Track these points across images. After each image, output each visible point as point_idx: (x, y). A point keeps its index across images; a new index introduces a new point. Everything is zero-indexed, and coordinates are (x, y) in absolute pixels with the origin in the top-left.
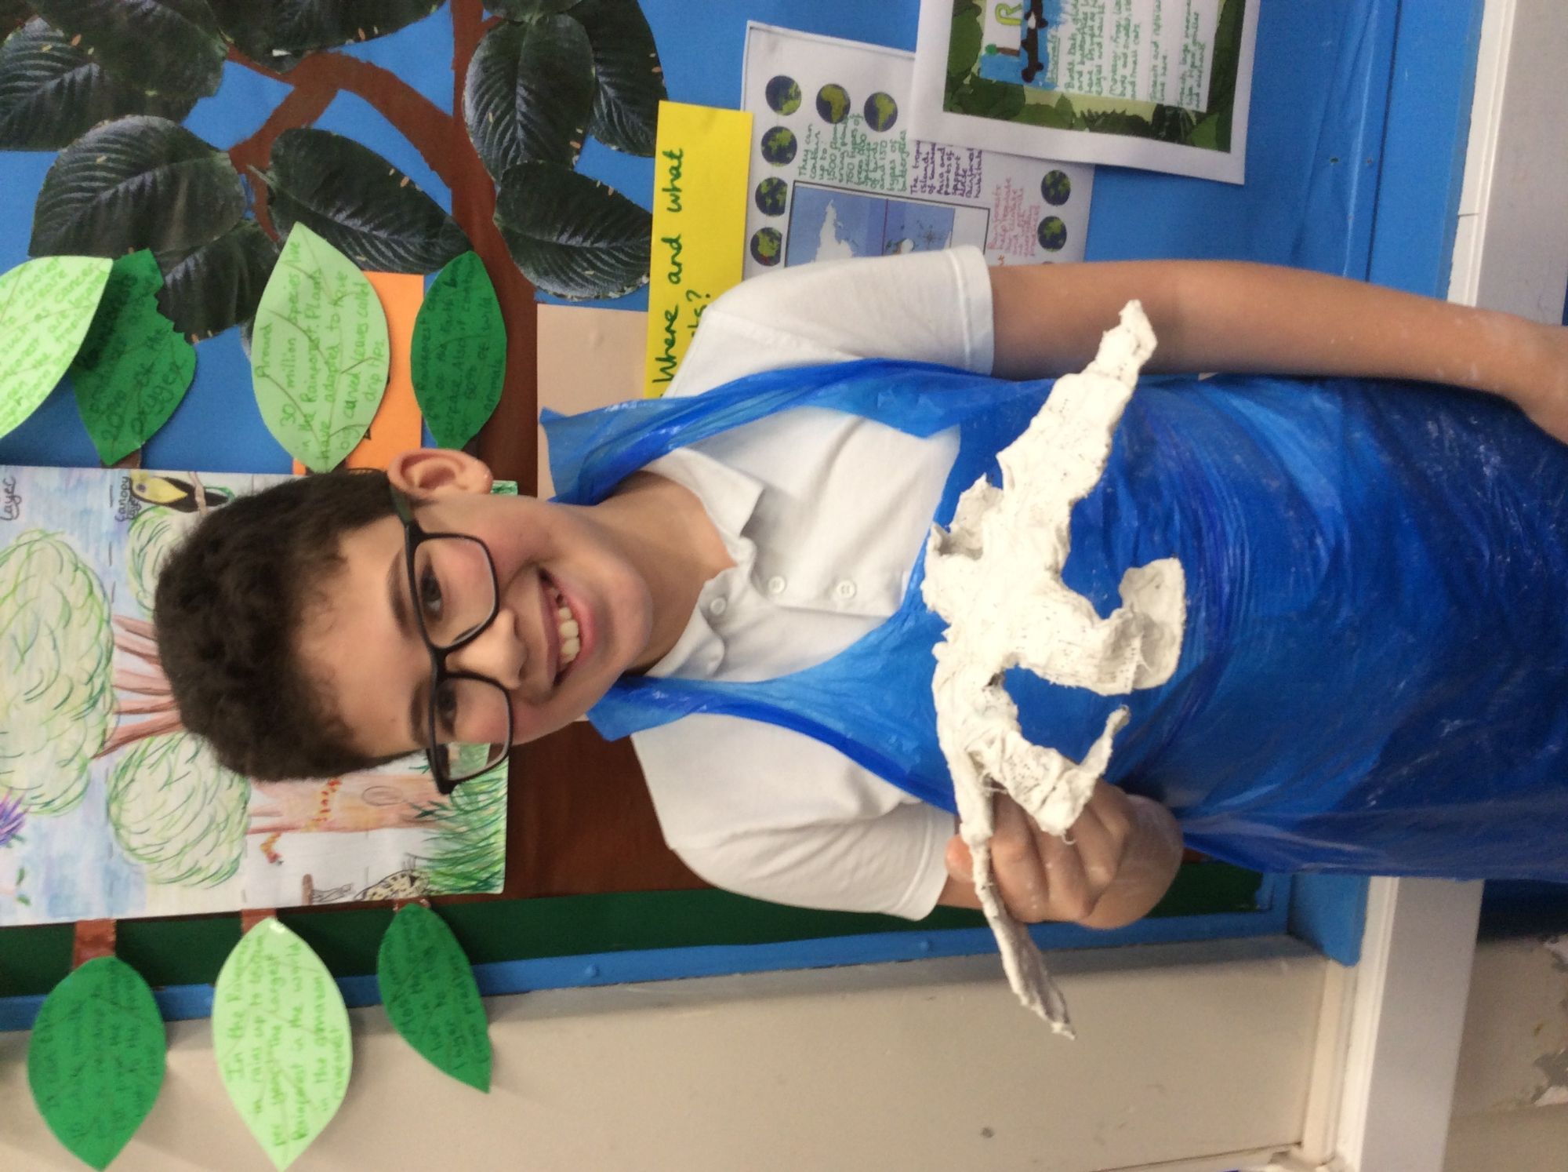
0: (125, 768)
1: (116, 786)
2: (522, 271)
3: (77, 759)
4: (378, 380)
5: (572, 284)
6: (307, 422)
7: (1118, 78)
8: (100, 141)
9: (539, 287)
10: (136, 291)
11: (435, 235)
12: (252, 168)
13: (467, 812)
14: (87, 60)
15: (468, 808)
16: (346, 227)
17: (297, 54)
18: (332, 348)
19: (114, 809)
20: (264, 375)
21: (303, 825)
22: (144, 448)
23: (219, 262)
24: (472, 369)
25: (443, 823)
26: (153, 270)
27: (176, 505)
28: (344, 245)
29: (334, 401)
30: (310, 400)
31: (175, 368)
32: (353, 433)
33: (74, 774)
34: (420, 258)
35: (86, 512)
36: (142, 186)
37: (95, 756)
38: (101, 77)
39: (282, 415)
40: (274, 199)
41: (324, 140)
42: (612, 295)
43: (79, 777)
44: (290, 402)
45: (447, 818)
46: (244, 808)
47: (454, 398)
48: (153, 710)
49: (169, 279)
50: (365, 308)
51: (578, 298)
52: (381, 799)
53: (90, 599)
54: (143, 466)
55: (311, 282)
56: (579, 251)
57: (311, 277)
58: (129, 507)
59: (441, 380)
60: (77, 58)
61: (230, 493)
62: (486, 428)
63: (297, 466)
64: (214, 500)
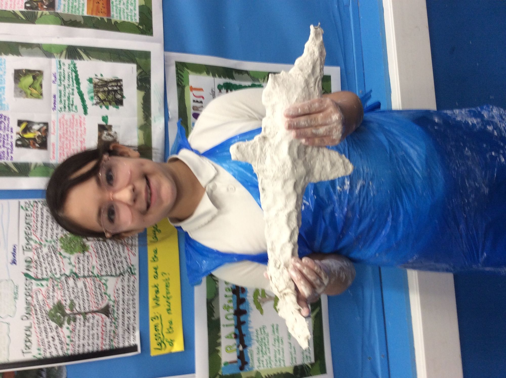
7: (277, 359)
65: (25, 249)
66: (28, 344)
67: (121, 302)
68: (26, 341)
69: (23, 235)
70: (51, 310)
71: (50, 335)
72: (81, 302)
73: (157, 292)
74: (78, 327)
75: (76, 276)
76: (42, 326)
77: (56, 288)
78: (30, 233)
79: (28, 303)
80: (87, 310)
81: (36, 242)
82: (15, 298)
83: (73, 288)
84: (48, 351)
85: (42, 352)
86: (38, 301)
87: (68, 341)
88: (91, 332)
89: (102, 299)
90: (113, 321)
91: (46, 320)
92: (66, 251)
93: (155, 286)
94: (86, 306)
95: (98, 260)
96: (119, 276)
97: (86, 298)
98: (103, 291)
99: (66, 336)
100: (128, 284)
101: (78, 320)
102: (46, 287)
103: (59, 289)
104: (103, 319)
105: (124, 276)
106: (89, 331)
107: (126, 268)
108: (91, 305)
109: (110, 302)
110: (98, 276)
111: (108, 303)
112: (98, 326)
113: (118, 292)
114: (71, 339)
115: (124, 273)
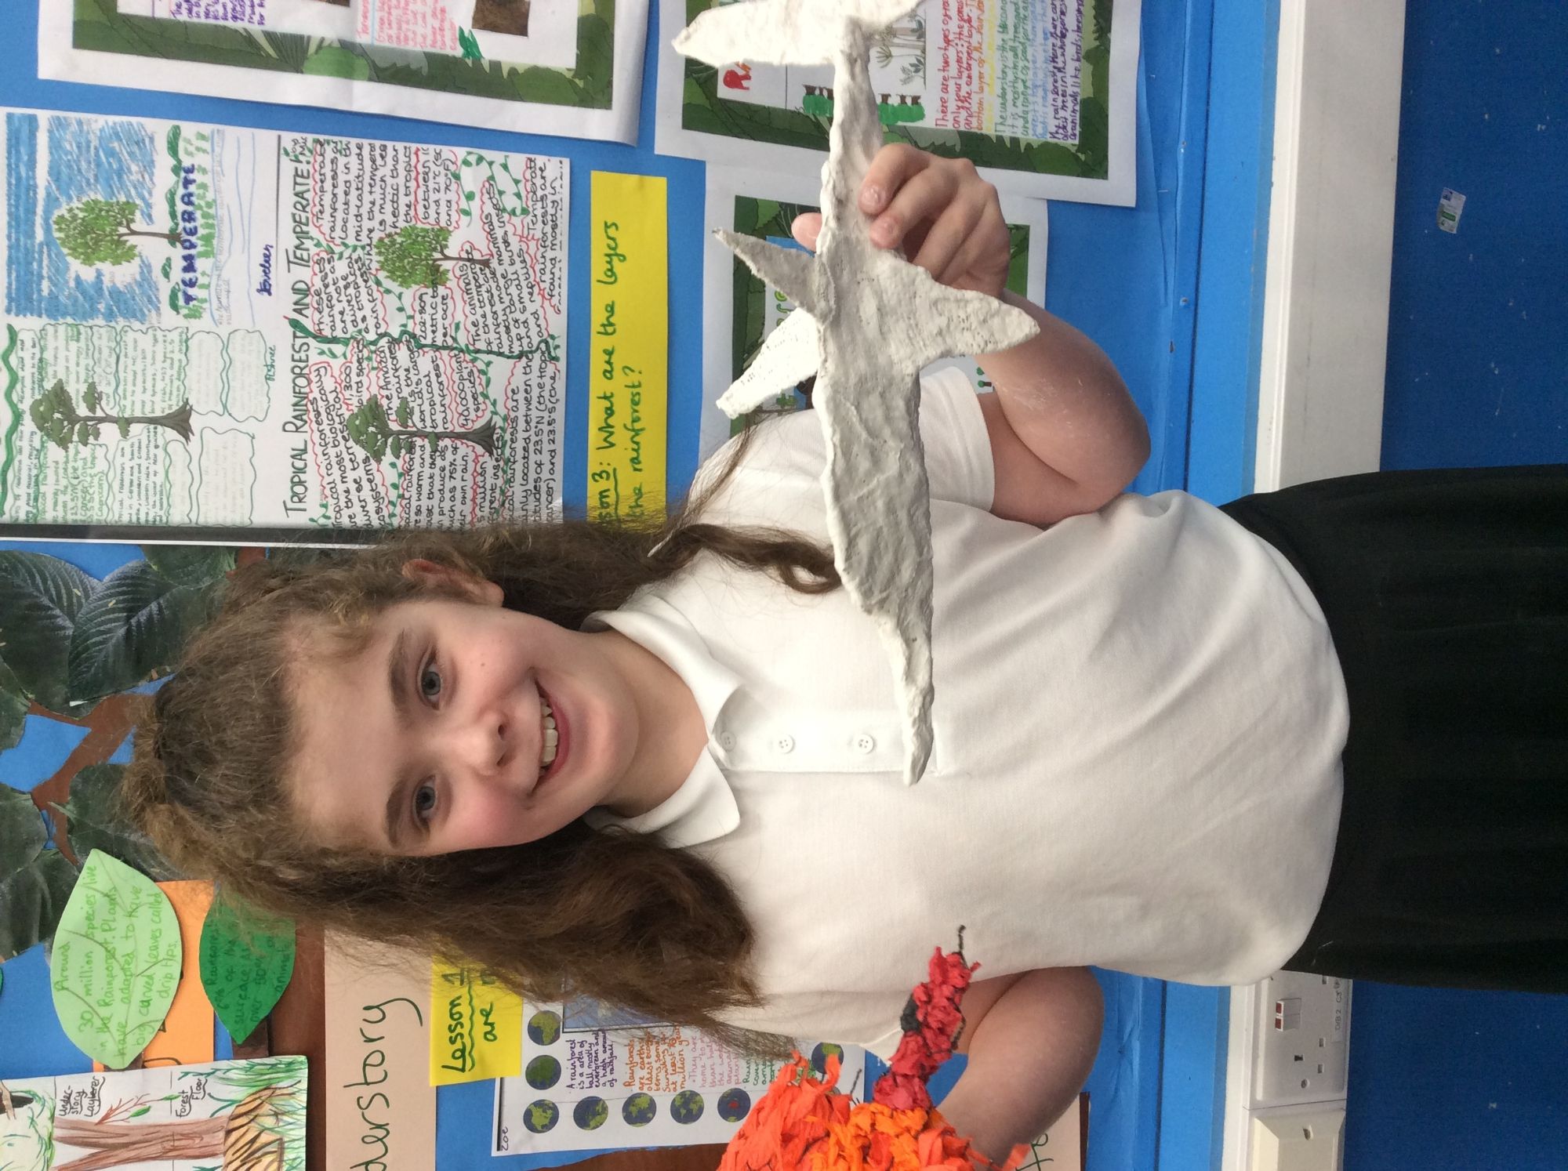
4: (171, 979)
6: (104, 1024)
12: (52, 804)
16: (139, 844)
17: (92, 702)
18: (127, 955)
20: (63, 988)
23: (21, 891)
24: (261, 957)
28: (140, 863)
29: (129, 1002)
30: (107, 1004)
32: (149, 1029)
39: (80, 1022)
40: (72, 828)
41: (115, 772)
44: (88, 1009)
47: (243, 987)
50: (158, 915)
55: (106, 899)
57: (107, 895)
59: (231, 972)
61: (35, 1095)
62: (277, 1008)
63: (96, 1064)
64: (19, 1102)
65: (292, 259)
66: (299, 489)
67: (521, 425)
68: (294, 484)
69: (287, 224)
70: (354, 416)
71: (351, 476)
72: (426, 407)
73: (610, 411)
74: (417, 468)
75: (415, 343)
76: (332, 451)
77: (365, 364)
78: (304, 220)
79: (301, 397)
80: (440, 429)
81: (318, 245)
82: (268, 378)
83: (407, 370)
84: (346, 512)
85: (331, 513)
86: (321, 389)
87: (393, 495)
88: (449, 485)
89: (477, 410)
90: (501, 463)
91: (342, 442)
92: (392, 275)
93: (605, 398)
94: (439, 417)
95: (468, 308)
96: (520, 357)
97: (437, 399)
98: (479, 389)
99: (388, 483)
100: (539, 380)
101: (418, 449)
102: (342, 360)
103: (373, 369)
104: (477, 457)
105: (531, 360)
106: (443, 479)
107: (536, 340)
108: (449, 418)
109: (496, 418)
110: (469, 352)
111: (491, 419)
112: (465, 470)
113: (515, 397)
114: (401, 492)
115: (531, 352)
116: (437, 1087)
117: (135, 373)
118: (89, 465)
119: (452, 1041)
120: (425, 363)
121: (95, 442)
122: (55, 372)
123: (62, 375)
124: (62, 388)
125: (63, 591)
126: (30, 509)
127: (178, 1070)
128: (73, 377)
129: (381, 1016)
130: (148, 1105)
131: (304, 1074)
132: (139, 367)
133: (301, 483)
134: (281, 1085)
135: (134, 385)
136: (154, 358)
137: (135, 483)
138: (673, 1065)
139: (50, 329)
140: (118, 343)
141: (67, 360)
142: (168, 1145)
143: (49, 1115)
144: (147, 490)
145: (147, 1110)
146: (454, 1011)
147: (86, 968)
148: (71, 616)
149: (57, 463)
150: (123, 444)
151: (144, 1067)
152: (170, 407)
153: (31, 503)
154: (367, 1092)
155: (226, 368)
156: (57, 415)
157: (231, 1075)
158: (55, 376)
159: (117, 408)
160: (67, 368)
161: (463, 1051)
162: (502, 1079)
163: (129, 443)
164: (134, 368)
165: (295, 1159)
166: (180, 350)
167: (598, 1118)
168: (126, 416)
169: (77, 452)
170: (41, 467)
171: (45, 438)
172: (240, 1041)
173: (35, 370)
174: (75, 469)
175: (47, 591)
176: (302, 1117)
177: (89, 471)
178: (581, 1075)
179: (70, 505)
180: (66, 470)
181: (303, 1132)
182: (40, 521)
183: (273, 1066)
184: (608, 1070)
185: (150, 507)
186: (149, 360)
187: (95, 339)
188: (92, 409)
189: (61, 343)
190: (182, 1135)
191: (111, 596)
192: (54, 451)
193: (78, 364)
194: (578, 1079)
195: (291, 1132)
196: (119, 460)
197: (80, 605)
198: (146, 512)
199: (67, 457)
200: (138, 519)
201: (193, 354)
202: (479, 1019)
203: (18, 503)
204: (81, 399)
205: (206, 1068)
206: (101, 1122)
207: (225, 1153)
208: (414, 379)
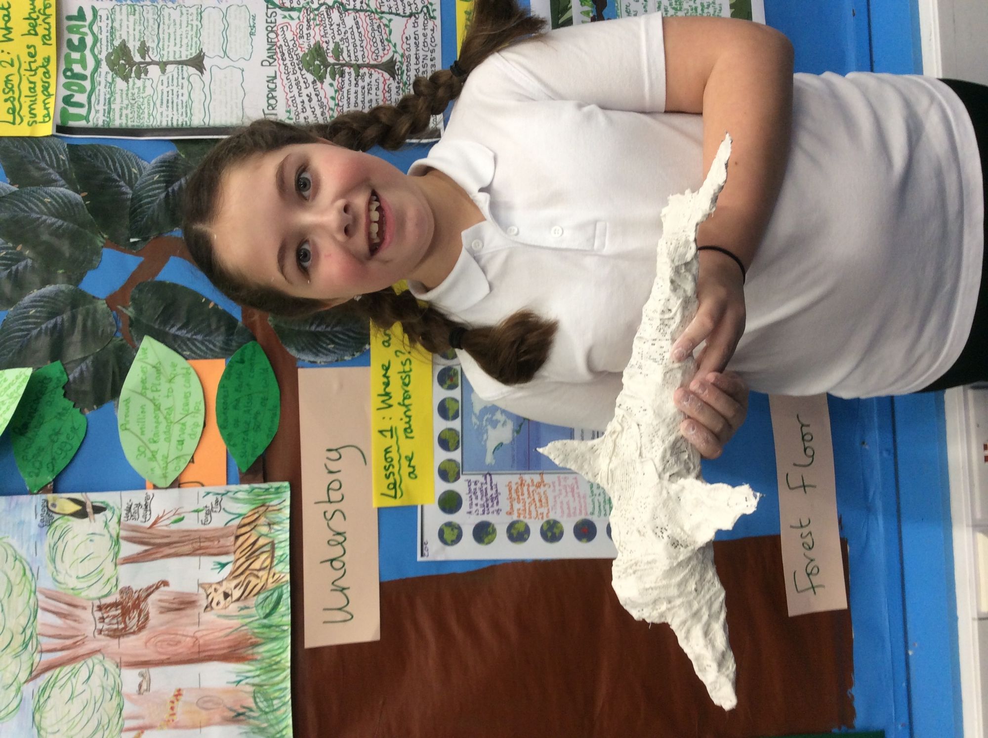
0: (44, 689)
1: (39, 701)
2: (288, 350)
3: (15, 683)
4: (198, 425)
5: (321, 355)
6: (154, 456)
8: (32, 302)
9: (299, 359)
10: (51, 386)
11: (232, 334)
12: (119, 307)
13: (266, 713)
14: (24, 258)
15: (267, 710)
16: (177, 336)
17: (145, 239)
18: (169, 408)
19: (37, 717)
20: (126, 429)
21: (158, 725)
22: (56, 481)
23: (99, 365)
24: (258, 413)
25: (251, 721)
26: (62, 373)
27: (75, 515)
28: (176, 346)
29: (170, 441)
30: (155, 442)
31: (74, 429)
32: (183, 460)
33: (13, 694)
34: (221, 348)
35: (21, 523)
36: (55, 325)
37: (26, 681)
38: (33, 267)
39: (137, 453)
40: (133, 323)
41: (161, 287)
42: (346, 358)
43: (16, 695)
44: (142, 444)
45: (254, 718)
46: (120, 713)
47: (246, 432)
48: (62, 649)
49: (71, 377)
50: (189, 382)
51: (325, 362)
52: (210, 705)
53: (24, 579)
54: (55, 490)
55: (154, 370)
56: (323, 334)
57: (154, 367)
58: (46, 518)
59: (237, 422)
60: (19, 258)
61: (108, 505)
62: (268, 449)
63: (148, 484)
64: (98, 510)
66: (272, 102)
67: (413, 60)
68: (269, 98)
70: (305, 55)
71: (305, 92)
72: (351, 48)
74: (346, 87)
75: (343, 8)
76: (292, 77)
77: (311, 23)
79: (272, 45)
80: (360, 62)
82: (251, 34)
83: (339, 25)
84: (302, 116)
85: (293, 116)
86: (285, 40)
87: (332, 104)
88: (368, 98)
89: (384, 50)
90: (401, 85)
91: (299, 71)
94: (360, 54)
96: (410, 16)
97: (358, 43)
98: (385, 37)
99: (328, 96)
100: (423, 31)
101: (347, 74)
102: (297, 21)
103: (317, 25)
104: (385, 80)
105: (417, 19)
106: (364, 94)
107: (420, 6)
108: (366, 55)
109: (396, 55)
110: (377, 13)
111: (393, 56)
112: (377, 89)
113: (408, 42)
114: (337, 102)
115: (417, 13)
116: (379, 509)
117: (169, 34)
118: (141, 91)
119: (387, 477)
120: (349, 20)
121: (145, 77)
122: (121, 35)
123: (124, 37)
124: (125, 45)
125: (126, 170)
126: (105, 118)
127: (202, 490)
128: (131, 38)
129: (338, 457)
130: (182, 516)
131: (287, 495)
132: (172, 30)
133: (273, 97)
134: (273, 503)
135: (169, 42)
136: (181, 25)
137: (170, 101)
138: (540, 501)
139: (118, 8)
140: (159, 16)
141: (128, 27)
142: (196, 545)
143: (117, 520)
144: (177, 105)
145: (182, 519)
146: (388, 456)
147: (141, 416)
148: (131, 187)
149: (122, 90)
150: (162, 77)
151: (179, 487)
152: (191, 54)
153: (106, 115)
154: (331, 508)
155: (225, 30)
156: (122, 62)
157: (239, 495)
158: (120, 37)
159: (159, 56)
160: (128, 32)
161: (395, 484)
162: (422, 507)
163: (166, 76)
164: (169, 31)
165: (282, 556)
166: (197, 19)
167: (490, 537)
168: (164, 60)
169: (134, 84)
170: (112, 93)
171: (115, 75)
172: (244, 470)
173: (109, 34)
174: (133, 94)
175: (116, 169)
176: (287, 525)
177: (141, 95)
178: (477, 505)
179: (130, 116)
180: (127, 95)
181: (287, 535)
182: (111, 126)
183: (267, 490)
184: (495, 502)
185: (180, 116)
186: (178, 26)
187: (145, 13)
188: (143, 57)
189: (124, 17)
190: (206, 538)
191: (156, 173)
192: (120, 83)
193: (134, 30)
194: (474, 508)
195: (280, 536)
196: (160, 88)
197: (136, 178)
198: (177, 119)
199: (128, 87)
200: (172, 123)
201: (205, 21)
202: (405, 463)
203: (98, 115)
204: (136, 51)
205: (222, 489)
206: (151, 527)
207: (235, 552)
208: (343, 30)
